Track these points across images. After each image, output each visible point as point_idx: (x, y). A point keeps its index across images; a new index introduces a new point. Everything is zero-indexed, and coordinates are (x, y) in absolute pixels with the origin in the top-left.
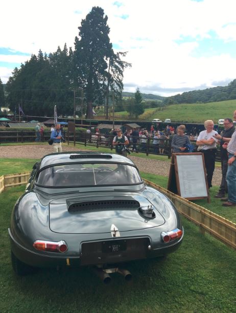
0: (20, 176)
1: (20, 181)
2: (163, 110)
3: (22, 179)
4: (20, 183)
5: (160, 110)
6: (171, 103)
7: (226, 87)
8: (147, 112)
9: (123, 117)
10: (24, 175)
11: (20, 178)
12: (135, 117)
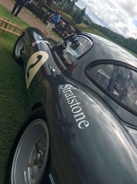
0: (8, 22)
1: (5, 27)
2: (91, 29)
3: (8, 26)
4: (4, 29)
5: (89, 28)
6: (96, 28)
7: (125, 38)
8: (82, 25)
9: (68, 18)
10: (11, 24)
11: (7, 24)
12: (74, 23)
